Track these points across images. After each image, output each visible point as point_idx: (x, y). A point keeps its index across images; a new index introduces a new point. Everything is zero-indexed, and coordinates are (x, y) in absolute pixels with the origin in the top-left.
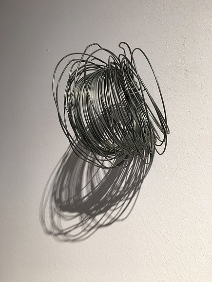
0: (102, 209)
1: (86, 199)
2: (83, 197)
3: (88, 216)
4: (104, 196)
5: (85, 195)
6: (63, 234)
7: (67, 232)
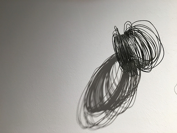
0: (118, 105)
1: (107, 102)
2: (105, 102)
3: (110, 111)
4: (118, 98)
5: (106, 100)
6: (95, 125)
7: (98, 124)
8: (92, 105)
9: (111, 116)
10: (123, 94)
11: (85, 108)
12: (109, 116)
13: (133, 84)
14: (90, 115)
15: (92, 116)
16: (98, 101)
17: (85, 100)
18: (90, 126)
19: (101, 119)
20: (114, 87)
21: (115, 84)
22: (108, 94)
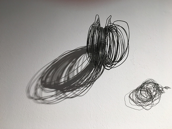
0: (71, 89)
1: (62, 83)
2: (60, 82)
3: (61, 92)
4: (74, 84)
5: (62, 81)
6: (41, 99)
7: (45, 99)
8: (48, 80)
9: (59, 97)
10: (80, 83)
11: (40, 80)
12: (58, 97)
13: (93, 77)
14: (41, 88)
15: (42, 90)
16: (55, 79)
17: (44, 73)
18: (36, 98)
19: (49, 96)
20: (75, 73)
21: (77, 71)
22: (67, 77)
